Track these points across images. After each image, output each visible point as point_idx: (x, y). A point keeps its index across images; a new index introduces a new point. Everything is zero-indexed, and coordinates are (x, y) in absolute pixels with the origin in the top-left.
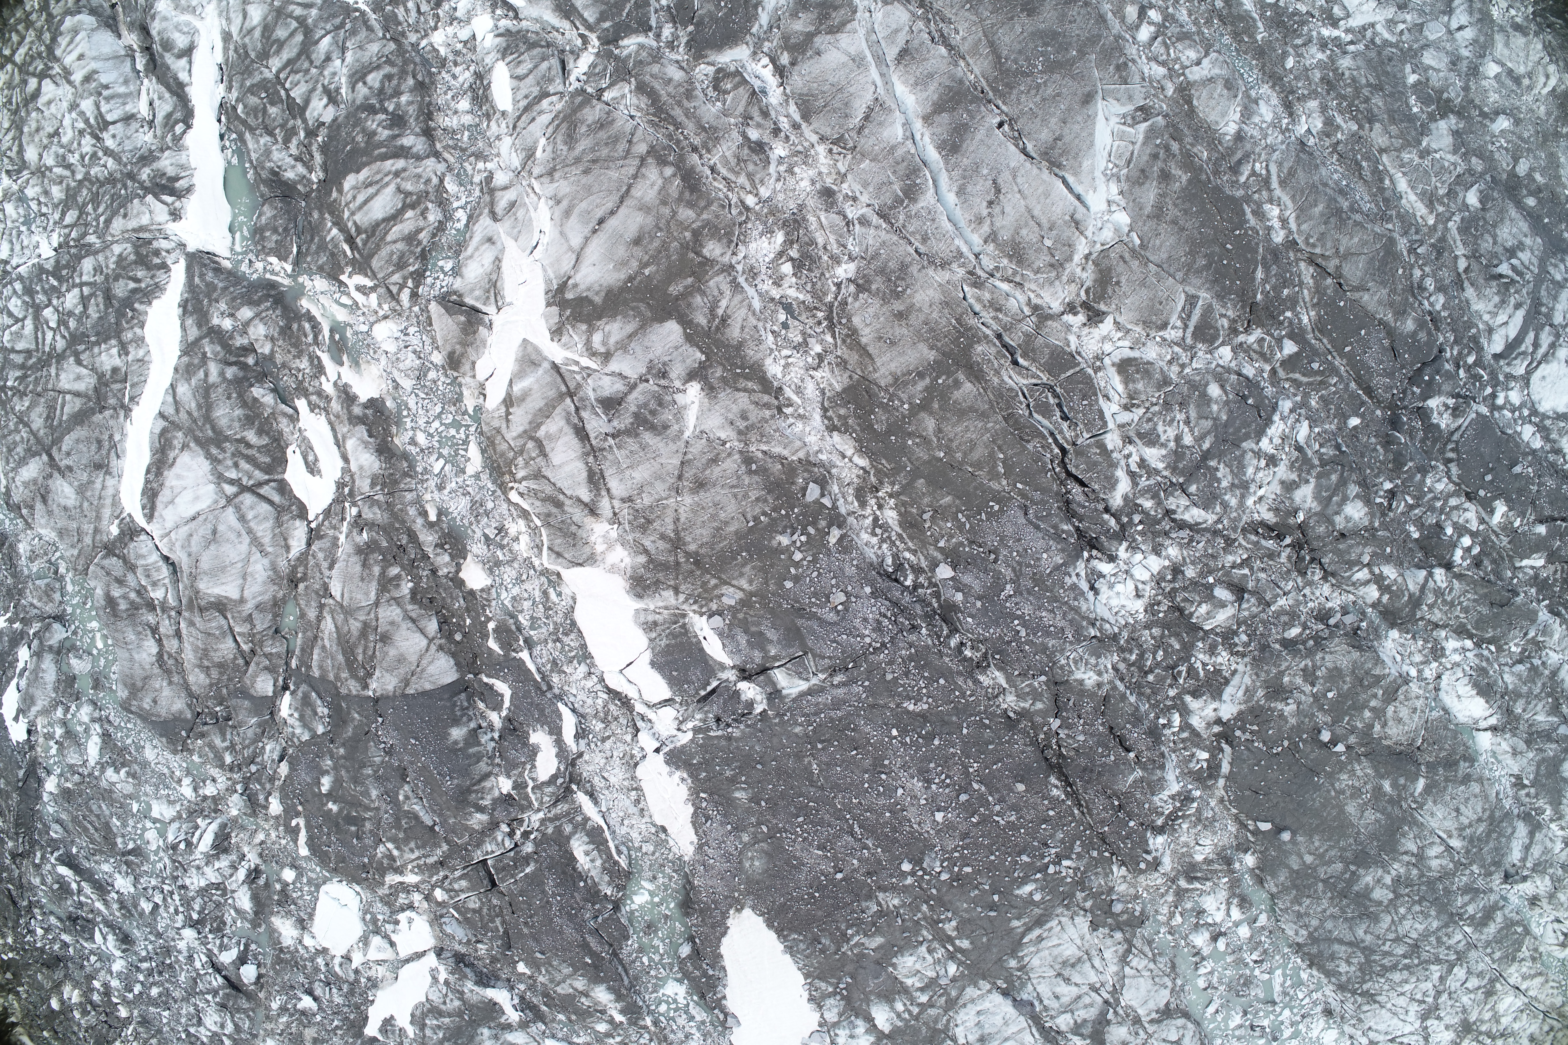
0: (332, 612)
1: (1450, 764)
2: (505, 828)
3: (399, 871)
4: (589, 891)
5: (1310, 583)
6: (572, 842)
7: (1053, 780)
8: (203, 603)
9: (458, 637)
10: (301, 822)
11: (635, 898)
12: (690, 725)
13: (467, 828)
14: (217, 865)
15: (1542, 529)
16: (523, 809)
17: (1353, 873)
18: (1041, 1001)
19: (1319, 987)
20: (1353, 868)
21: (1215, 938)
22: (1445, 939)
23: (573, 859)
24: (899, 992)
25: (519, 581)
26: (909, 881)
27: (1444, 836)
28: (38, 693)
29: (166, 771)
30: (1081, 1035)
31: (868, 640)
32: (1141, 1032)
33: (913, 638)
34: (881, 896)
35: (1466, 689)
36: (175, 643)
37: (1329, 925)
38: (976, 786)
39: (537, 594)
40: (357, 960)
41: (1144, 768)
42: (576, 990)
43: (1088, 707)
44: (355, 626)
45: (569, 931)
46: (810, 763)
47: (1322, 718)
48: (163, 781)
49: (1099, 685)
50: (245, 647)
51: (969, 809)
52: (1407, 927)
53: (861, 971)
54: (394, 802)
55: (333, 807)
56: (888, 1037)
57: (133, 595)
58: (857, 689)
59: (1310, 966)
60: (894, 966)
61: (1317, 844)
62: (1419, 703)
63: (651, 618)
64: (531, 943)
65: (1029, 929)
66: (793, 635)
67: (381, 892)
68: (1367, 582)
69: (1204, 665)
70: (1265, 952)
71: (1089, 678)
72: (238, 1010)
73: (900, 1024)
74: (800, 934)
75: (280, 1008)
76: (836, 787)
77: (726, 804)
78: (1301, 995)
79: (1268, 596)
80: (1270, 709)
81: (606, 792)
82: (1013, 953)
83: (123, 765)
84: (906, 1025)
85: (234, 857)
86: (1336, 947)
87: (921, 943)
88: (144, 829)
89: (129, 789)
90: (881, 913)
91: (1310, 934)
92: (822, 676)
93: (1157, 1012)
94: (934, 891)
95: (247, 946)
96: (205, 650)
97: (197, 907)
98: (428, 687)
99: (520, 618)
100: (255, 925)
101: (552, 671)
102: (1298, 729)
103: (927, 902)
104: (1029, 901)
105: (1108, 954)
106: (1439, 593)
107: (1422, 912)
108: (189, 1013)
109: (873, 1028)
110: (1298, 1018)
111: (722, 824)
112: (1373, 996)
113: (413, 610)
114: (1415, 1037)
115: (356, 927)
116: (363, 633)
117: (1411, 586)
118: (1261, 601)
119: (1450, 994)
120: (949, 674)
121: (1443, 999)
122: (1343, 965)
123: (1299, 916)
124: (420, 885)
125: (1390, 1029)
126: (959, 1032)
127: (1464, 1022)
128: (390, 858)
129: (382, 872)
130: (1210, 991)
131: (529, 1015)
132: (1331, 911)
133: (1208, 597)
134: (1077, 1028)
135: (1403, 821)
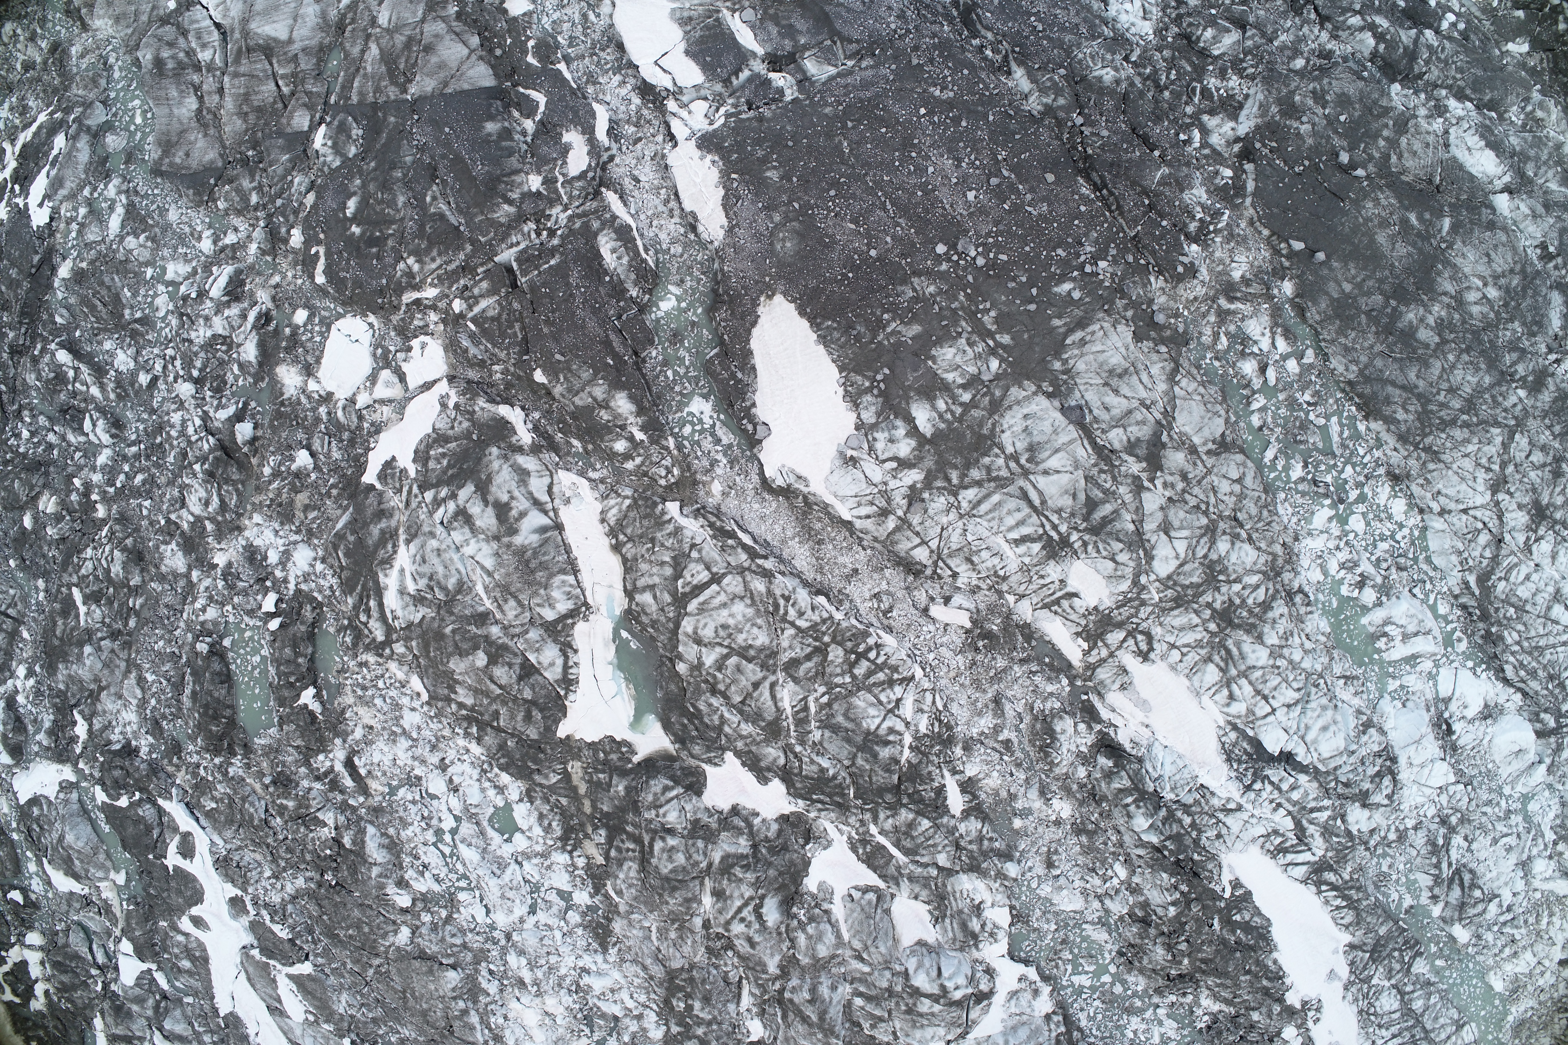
0: (377, 40)
1: (1472, 207)
2: (532, 226)
3: (417, 288)
4: (614, 288)
5: (1306, 21)
6: (599, 238)
7: (1080, 180)
8: (251, 43)
9: (498, 52)
10: (322, 250)
11: (661, 304)
12: (722, 110)
13: (493, 223)
14: (227, 312)
15: (1520, 13)
16: (550, 203)
17: (1394, 309)
18: (1091, 411)
19: (1379, 443)
20: (1393, 303)
21: (1263, 370)
22: (1500, 399)
23: (599, 256)
24: (940, 390)
25: (560, 6)
26: (944, 267)
27: (1480, 284)
28: (68, 173)
29: (187, 230)
30: (1137, 456)
31: (893, 26)
32: (1199, 462)
33: (937, 28)
34: (916, 280)
35: (1473, 141)
36: (216, 98)
37: (1379, 363)
38: (1006, 173)
39: (577, 17)
40: (363, 400)
41: (1168, 165)
42: (595, 399)
43: (1109, 104)
44: (400, 40)
45: (592, 324)
46: (840, 142)
47: (1337, 141)
48: (182, 240)
49: (1118, 82)
50: (285, 90)
51: (1000, 194)
52: (1459, 378)
53: (899, 363)
54: (422, 206)
55: (356, 230)
56: (930, 442)
57: (182, 55)
58: (884, 71)
59: (1366, 418)
60: (934, 359)
61: (1353, 272)
62: (1431, 139)
63: (686, 14)
64: (550, 344)
65: (1071, 331)
66: (822, 23)
67: (395, 319)
68: (1361, 30)
69: (1218, 90)
70: (1316, 393)
71: (1108, 75)
72: (227, 481)
73: (943, 426)
74: (834, 321)
75: (273, 475)
76: (866, 164)
77: (759, 185)
78: (1361, 452)
79: (1269, 30)
80: (1286, 126)
81: (636, 193)
82: (1057, 355)
83: (144, 231)
84: (949, 427)
85: (246, 305)
86: (1390, 389)
87: (960, 334)
88: (156, 295)
89: (146, 255)
90: (916, 299)
91: (1361, 372)
92: (850, 63)
93: (1214, 442)
94: (970, 278)
95: (246, 404)
96: (247, 94)
97: (198, 364)
98: (466, 86)
99: (559, 38)
100: (258, 378)
101: (587, 82)
102: (1315, 150)
103: (965, 291)
104: (1068, 300)
105: (1155, 370)
106: (1430, 48)
107: (1471, 363)
108: (172, 498)
109: (914, 431)
110: (1362, 478)
111: (753, 202)
112: (1436, 453)
113: (457, 26)
114: (1488, 513)
115: (366, 365)
116: (408, 45)
117: (1404, 38)
118: (1263, 34)
119: (1516, 465)
120: (972, 67)
121: (1510, 469)
122: (1400, 410)
123: (1347, 350)
124: (438, 298)
125: (1461, 496)
126: (1006, 439)
127: (1537, 503)
128: (410, 274)
129: (400, 290)
130: (1266, 432)
131: (543, 443)
132: (1378, 348)
133: (1212, 22)
134: (1131, 447)
135: (1435, 259)
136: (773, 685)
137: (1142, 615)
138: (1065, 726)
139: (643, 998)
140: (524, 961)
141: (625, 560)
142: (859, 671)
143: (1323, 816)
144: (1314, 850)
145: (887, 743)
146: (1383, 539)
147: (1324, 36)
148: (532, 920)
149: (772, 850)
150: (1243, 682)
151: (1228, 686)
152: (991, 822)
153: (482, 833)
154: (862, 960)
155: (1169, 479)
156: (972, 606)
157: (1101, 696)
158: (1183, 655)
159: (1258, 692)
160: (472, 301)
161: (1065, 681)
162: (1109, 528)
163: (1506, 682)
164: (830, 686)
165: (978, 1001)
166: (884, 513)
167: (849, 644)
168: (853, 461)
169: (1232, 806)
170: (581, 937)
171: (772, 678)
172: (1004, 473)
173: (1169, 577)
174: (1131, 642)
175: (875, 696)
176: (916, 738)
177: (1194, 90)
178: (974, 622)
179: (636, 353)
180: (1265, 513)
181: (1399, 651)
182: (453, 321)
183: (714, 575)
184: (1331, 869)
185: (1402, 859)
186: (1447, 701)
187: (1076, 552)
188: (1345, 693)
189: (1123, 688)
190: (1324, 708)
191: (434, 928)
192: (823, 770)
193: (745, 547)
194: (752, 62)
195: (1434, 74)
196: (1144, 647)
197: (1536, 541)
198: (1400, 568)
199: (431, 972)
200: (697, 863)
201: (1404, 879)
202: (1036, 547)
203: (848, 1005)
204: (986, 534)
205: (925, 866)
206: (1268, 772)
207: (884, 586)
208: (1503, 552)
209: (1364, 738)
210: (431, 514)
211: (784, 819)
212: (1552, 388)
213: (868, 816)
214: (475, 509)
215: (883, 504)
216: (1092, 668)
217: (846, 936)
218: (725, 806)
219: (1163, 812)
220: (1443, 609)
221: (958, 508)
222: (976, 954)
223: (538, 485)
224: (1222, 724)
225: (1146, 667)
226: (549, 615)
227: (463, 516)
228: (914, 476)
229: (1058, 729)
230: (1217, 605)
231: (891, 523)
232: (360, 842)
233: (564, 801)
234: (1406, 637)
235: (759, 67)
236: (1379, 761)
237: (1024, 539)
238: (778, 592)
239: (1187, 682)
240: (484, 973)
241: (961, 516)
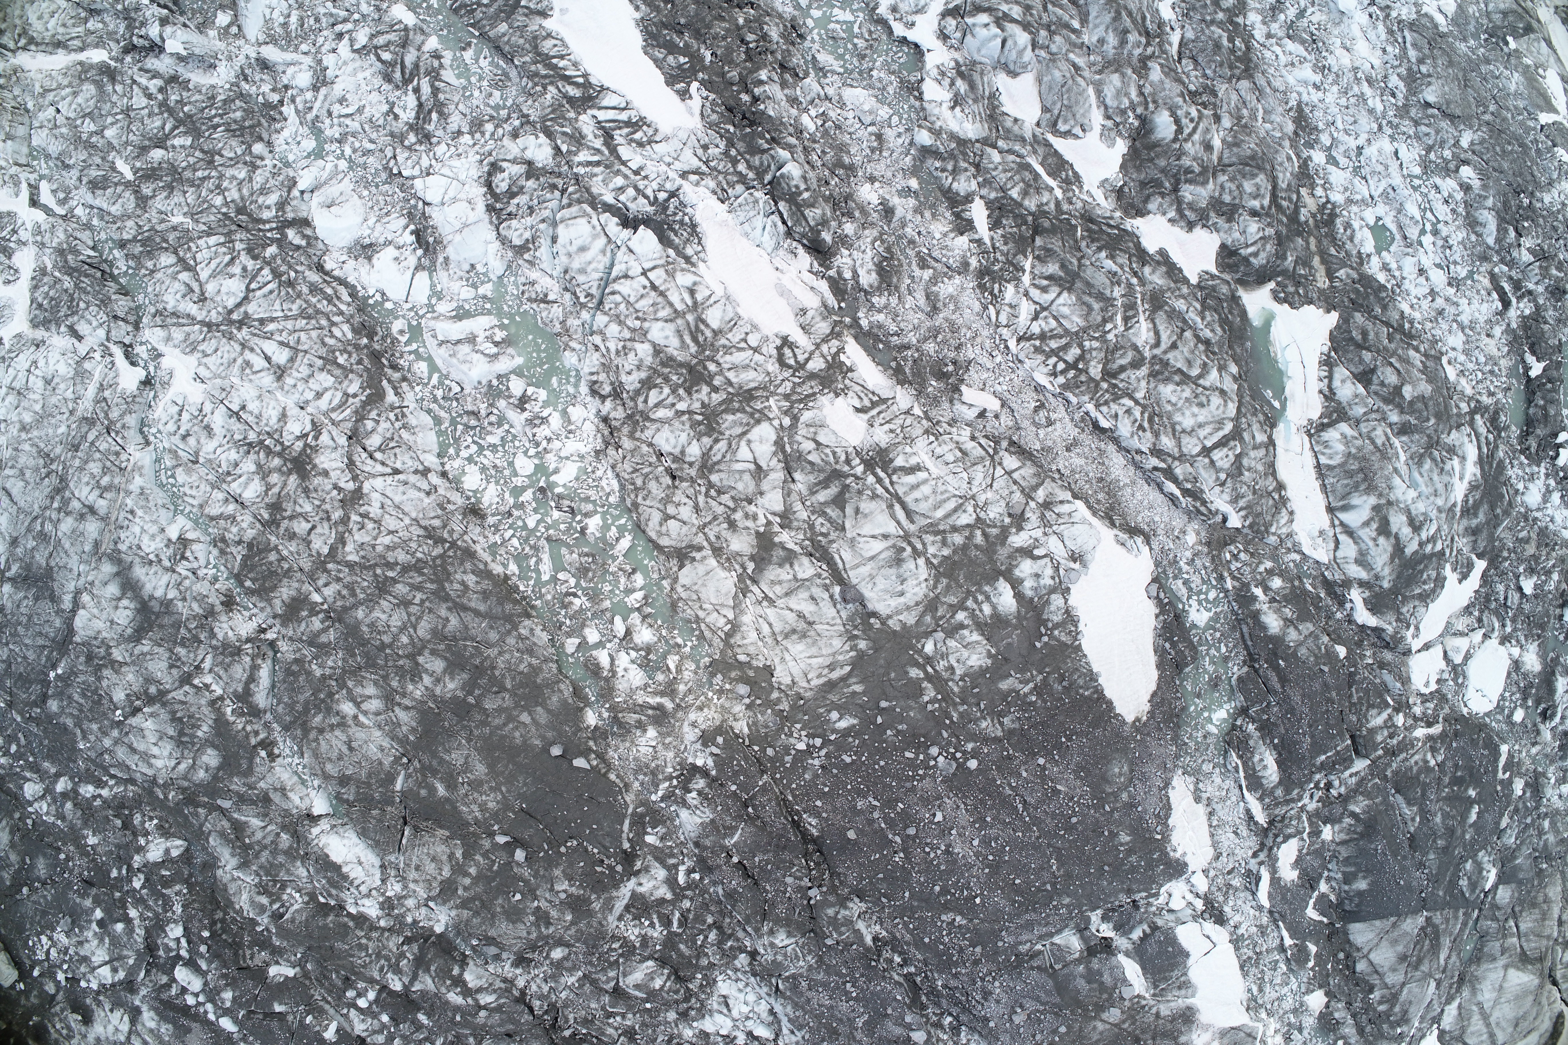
0: (1439, 968)
1: (366, 802)
2: (1335, 793)
3: (1430, 738)
4: (1270, 732)
5: (543, 997)
6: (1277, 780)
7: (815, 832)
9: (1341, 955)
10: (1500, 776)
12: (1160, 901)
13: (1368, 795)
15: (278, 1008)
16: (1317, 813)
17: (470, 693)
18: (831, 597)
20: (472, 701)
22: (345, 592)
23: (1279, 763)
24: (986, 625)
25: (1280, 999)
26: (970, 746)
27: (362, 718)
30: (784, 549)
31: (996, 984)
32: (713, 539)
33: (953, 983)
34: (999, 733)
35: (355, 872)
37: (493, 636)
38: (898, 839)
39: (1268, 990)
40: (1478, 637)
41: (724, 848)
42: (1296, 628)
43: (781, 910)
44: (1426, 968)
45: (1297, 699)
46: (1059, 870)
47: (526, 873)
49: (771, 932)
50: (1512, 923)
51: (906, 818)
52: (395, 617)
53: (1024, 652)
54: (1423, 813)
55: (1472, 793)
56: (1000, 573)
58: (1010, 940)
59: (508, 578)
60: (989, 655)
61: (517, 734)
62: (412, 875)
63: (1183, 992)
64: (1331, 681)
65: (844, 679)
66: (1062, 986)
67: (1447, 710)
68: (479, 990)
69: (652, 925)
70: (565, 606)
71: (781, 939)
73: (987, 588)
74: (1082, 696)
75: (1551, 573)
76: (1036, 847)
77: (1138, 829)
78: (515, 542)
79: (587, 988)
80: (585, 889)
81: (1238, 822)
82: (861, 655)
84: (981, 587)
86: (482, 608)
87: (961, 679)
90: (1001, 715)
91: (515, 627)
92: (1039, 947)
93: (694, 559)
94: (945, 734)
98: (1377, 923)
99: (1285, 969)
100: (1556, 662)
101: (1267, 928)
102: (551, 863)
103: (952, 722)
104: (843, 710)
105: (753, 636)
106: (398, 971)
107: (379, 633)
109: (1016, 584)
110: (516, 513)
111: (1145, 811)
112: (429, 537)
113: (1375, 980)
114: (367, 469)
115: (1472, 669)
116: (1420, 961)
117: (429, 981)
118: (594, 982)
119: (329, 519)
120: (918, 944)
121: (337, 515)
122: (471, 584)
123: (530, 652)
124: (1412, 728)
125: (401, 488)
126: (923, 572)
127: (304, 476)
128: (1433, 750)
129: (1443, 735)
130: (628, 568)
131: (1338, 590)
132: (493, 652)
133: (652, 994)
134: (790, 557)
135: (416, 746)
136: (1157, 344)
137: (788, 385)
138: (868, 278)
139: (1268, 54)
140: (1370, 102)
141: (1274, 474)
142: (1075, 351)
143: (584, 156)
144: (592, 122)
145: (1050, 278)
146: (493, 447)
147: (521, 983)
148: (1361, 141)
149: (1158, 184)
150: (680, 307)
151: (695, 303)
152: (940, 188)
153: (1400, 228)
154: (1074, 65)
155: (750, 524)
156: (958, 406)
157: (825, 306)
158: (745, 340)
159: (662, 294)
160: (1389, 724)
161: (864, 323)
162: (822, 477)
163: (343, 282)
164: (1102, 339)
165: (957, 8)
166: (1047, 505)
167: (1083, 378)
168: (1075, 557)
169: (693, 178)
170: (1318, 118)
171: (1157, 351)
172: (929, 538)
173: (758, 422)
174: (801, 358)
175: (1061, 325)
176: (1018, 279)
177: (680, 925)
178: (956, 389)
179: (1256, 671)
180: (639, 482)
181: (480, 325)
182: (1402, 706)
183: (1208, 456)
184: (571, 100)
185: (475, 102)
186: (419, 268)
187: (858, 454)
188: (550, 286)
189: (804, 311)
190: (582, 271)
191: (1442, 143)
192: (1112, 257)
193: (1175, 480)
194: (1130, 947)
195: (393, 943)
196: (787, 352)
197: (306, 435)
198: (475, 414)
199: (1448, 103)
200: (1232, 179)
201: (473, 80)
202: (899, 462)
203: (1084, 21)
204: (950, 478)
205: (1010, 151)
206: (650, 209)
207: (1042, 432)
208: (350, 425)
209: (528, 235)
210: (1439, 530)
211: (1141, 213)
212: (277, 603)
213: (1065, 207)
214: (1406, 531)
215: (1048, 514)
216: (834, 334)
217: (1091, 91)
218: (1198, 231)
219: (768, 178)
220: (421, 368)
221: (976, 506)
222: (957, 55)
223: (1348, 549)
224: (701, 265)
225: (785, 331)
226: (1344, 427)
227: (1416, 526)
228: (1018, 540)
229: (874, 275)
230: (705, 389)
231: (1041, 495)
232: (1502, 231)
233: (1333, 251)
234: (472, 340)
235: (1121, 942)
236: (512, 208)
237: (912, 470)
238: (1148, 434)
239: (740, 311)
240: (1400, 96)
241: (973, 497)
